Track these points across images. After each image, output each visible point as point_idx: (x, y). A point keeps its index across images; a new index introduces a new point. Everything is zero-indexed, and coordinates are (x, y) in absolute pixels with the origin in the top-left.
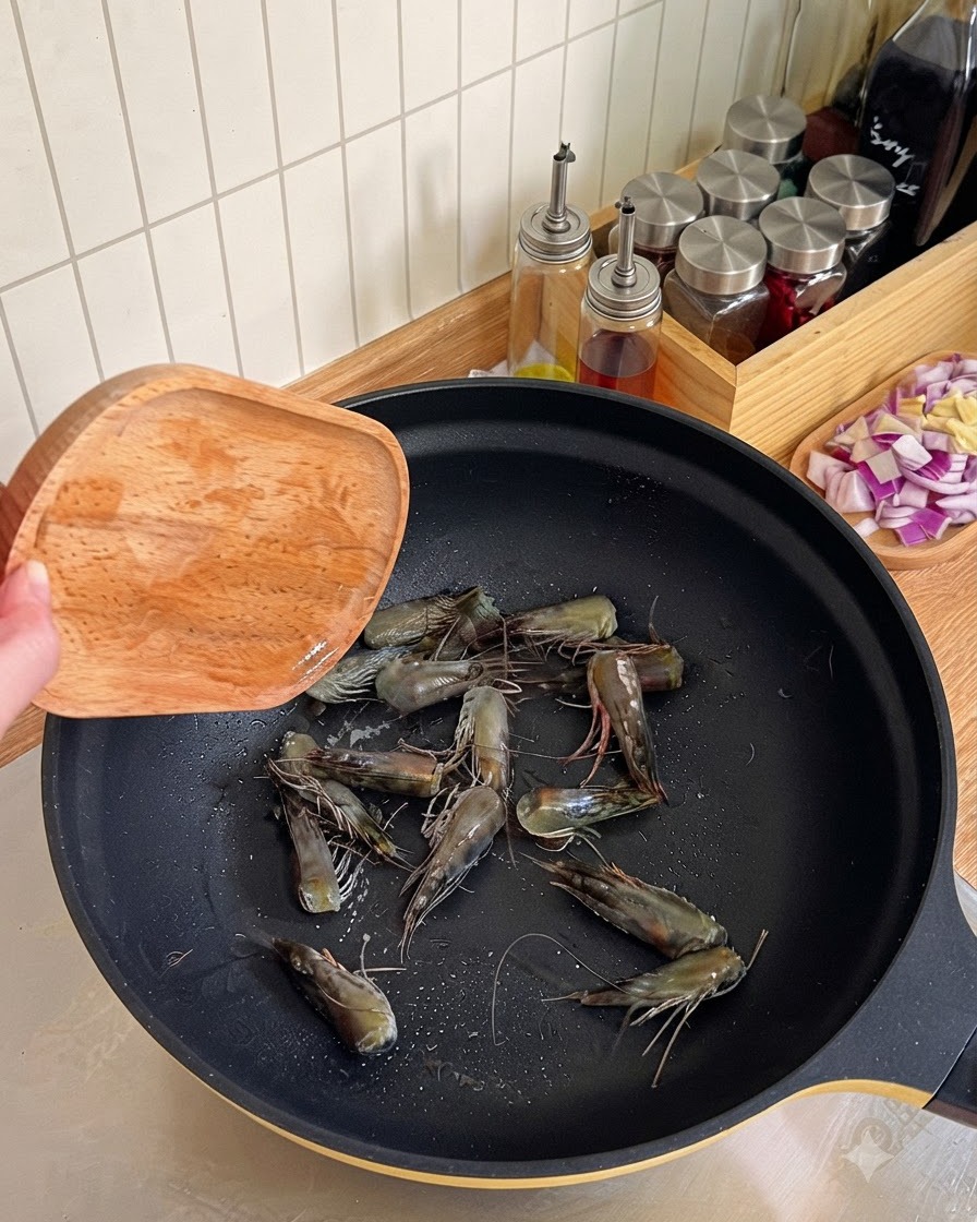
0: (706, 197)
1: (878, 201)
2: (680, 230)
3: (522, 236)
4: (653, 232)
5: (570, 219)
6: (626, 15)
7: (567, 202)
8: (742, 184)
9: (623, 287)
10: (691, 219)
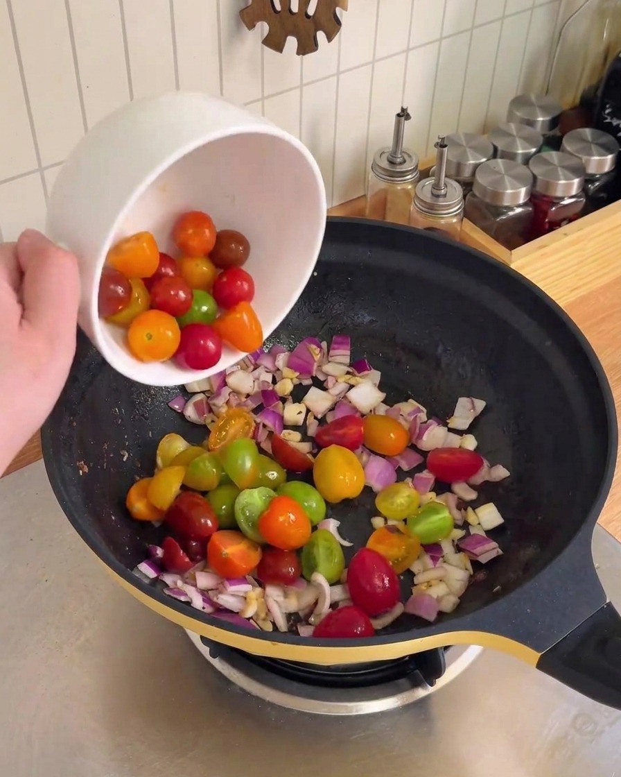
0: (496, 149)
1: (607, 155)
2: (476, 166)
3: (375, 166)
4: (459, 166)
5: (406, 156)
6: (445, 37)
7: (404, 146)
8: (519, 142)
9: (438, 196)
10: (484, 160)
